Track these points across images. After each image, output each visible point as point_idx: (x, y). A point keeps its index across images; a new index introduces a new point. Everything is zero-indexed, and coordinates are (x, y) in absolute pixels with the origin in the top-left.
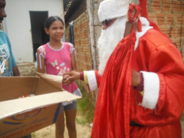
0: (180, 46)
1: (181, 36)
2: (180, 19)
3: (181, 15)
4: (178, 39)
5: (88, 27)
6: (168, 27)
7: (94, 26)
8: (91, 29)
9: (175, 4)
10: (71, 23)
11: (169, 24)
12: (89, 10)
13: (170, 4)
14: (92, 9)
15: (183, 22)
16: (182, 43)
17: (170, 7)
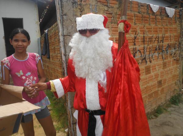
0: (144, 52)
1: (144, 44)
2: (142, 29)
3: (143, 26)
4: (142, 46)
5: (59, 36)
6: (133, 36)
7: (64, 36)
8: (61, 38)
9: (137, 17)
10: (46, 31)
11: (133, 34)
12: (59, 21)
13: (133, 16)
14: (61, 20)
15: (145, 32)
16: (145, 50)
17: (133, 19)
